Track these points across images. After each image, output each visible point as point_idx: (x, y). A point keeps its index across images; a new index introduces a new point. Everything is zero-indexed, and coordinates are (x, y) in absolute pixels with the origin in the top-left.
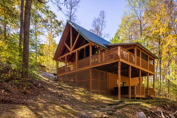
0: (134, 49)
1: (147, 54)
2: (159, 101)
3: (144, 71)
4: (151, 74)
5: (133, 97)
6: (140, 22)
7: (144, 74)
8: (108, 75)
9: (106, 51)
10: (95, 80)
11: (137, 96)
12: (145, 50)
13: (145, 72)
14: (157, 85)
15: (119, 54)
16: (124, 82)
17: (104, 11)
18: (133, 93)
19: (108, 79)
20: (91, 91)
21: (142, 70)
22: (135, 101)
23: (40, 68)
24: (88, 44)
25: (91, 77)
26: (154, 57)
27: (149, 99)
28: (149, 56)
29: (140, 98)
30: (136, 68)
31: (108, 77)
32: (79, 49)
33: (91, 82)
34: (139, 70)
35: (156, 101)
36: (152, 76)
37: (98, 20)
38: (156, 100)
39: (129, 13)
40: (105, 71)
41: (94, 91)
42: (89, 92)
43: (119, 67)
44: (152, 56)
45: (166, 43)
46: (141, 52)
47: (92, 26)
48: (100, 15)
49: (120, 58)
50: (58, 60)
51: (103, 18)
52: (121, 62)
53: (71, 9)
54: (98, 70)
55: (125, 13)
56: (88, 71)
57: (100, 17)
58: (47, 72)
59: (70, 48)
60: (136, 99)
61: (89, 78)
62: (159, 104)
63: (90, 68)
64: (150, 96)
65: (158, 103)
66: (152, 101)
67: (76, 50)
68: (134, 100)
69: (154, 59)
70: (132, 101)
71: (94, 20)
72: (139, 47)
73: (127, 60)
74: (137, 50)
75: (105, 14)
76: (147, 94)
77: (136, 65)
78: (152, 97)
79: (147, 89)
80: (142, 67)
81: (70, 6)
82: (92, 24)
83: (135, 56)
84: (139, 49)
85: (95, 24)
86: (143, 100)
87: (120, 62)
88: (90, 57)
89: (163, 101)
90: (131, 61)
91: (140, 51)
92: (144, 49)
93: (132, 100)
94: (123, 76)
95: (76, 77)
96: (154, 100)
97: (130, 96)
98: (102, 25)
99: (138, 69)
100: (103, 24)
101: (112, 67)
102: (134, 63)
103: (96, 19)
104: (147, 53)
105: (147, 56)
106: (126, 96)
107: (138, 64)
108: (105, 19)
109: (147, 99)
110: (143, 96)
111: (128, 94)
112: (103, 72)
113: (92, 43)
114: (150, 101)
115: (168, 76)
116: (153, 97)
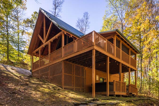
0: (113, 38)
1: (128, 47)
2: (143, 99)
3: (124, 65)
4: (132, 69)
5: (111, 94)
6: (122, 22)
7: (126, 69)
8: (85, 70)
9: (77, 39)
10: (69, 75)
11: (116, 93)
12: (126, 40)
13: (126, 66)
14: (138, 83)
15: (93, 41)
16: (104, 78)
17: (88, 13)
18: (111, 90)
19: (85, 74)
20: (64, 87)
21: (122, 64)
22: (114, 99)
23: (22, 65)
24: (60, 33)
25: (63, 71)
26: (136, 51)
27: (131, 97)
28: (130, 49)
29: (120, 95)
30: (115, 60)
31: (85, 72)
32: (52, 40)
33: (63, 77)
34: (119, 63)
35: (139, 100)
36: (134, 72)
37: (82, 21)
38: (139, 98)
39: (111, 12)
40: (81, 65)
41: (68, 87)
42: (61, 89)
43: (94, 57)
44: (133, 49)
45: (148, 39)
46: (122, 43)
47: (76, 27)
48: (84, 16)
49: (94, 45)
50: (33, 54)
51: (87, 19)
52: (96, 50)
53: (55, 9)
54: (73, 64)
55: (107, 13)
56: (60, 63)
57: (83, 18)
58: (28, 70)
59: (43, 40)
60: (116, 96)
61: (61, 72)
62: (144, 103)
63: (63, 61)
64: (132, 93)
65: (142, 102)
66: (135, 99)
67: (49, 41)
68: (113, 97)
69: (135, 53)
70: (109, 100)
71: (78, 20)
72: (118, 36)
73: (103, 48)
74: (117, 40)
75: (88, 15)
76: (129, 91)
77: (115, 56)
78: (134, 95)
79: (128, 86)
80: (123, 59)
81: (54, 7)
82: (77, 25)
83: (114, 46)
84: (119, 39)
85: (79, 24)
86: (124, 98)
87: (94, 50)
88: (62, 47)
89: (147, 99)
90: (110, 51)
91: (120, 41)
92: (124, 39)
93: (110, 97)
94: (103, 72)
95: (49, 72)
96: (136, 98)
97: (108, 93)
98: (85, 26)
99: (118, 61)
100: (87, 25)
101: (87, 58)
102: (113, 55)
103: (80, 19)
104: (128, 45)
105: (128, 49)
106: (104, 93)
107: (118, 56)
108: (89, 20)
109: (129, 97)
110: (124, 94)
111: (105, 90)
112: (79, 66)
113: (65, 31)
114: (132, 99)
115: (150, 73)
116: (136, 94)
